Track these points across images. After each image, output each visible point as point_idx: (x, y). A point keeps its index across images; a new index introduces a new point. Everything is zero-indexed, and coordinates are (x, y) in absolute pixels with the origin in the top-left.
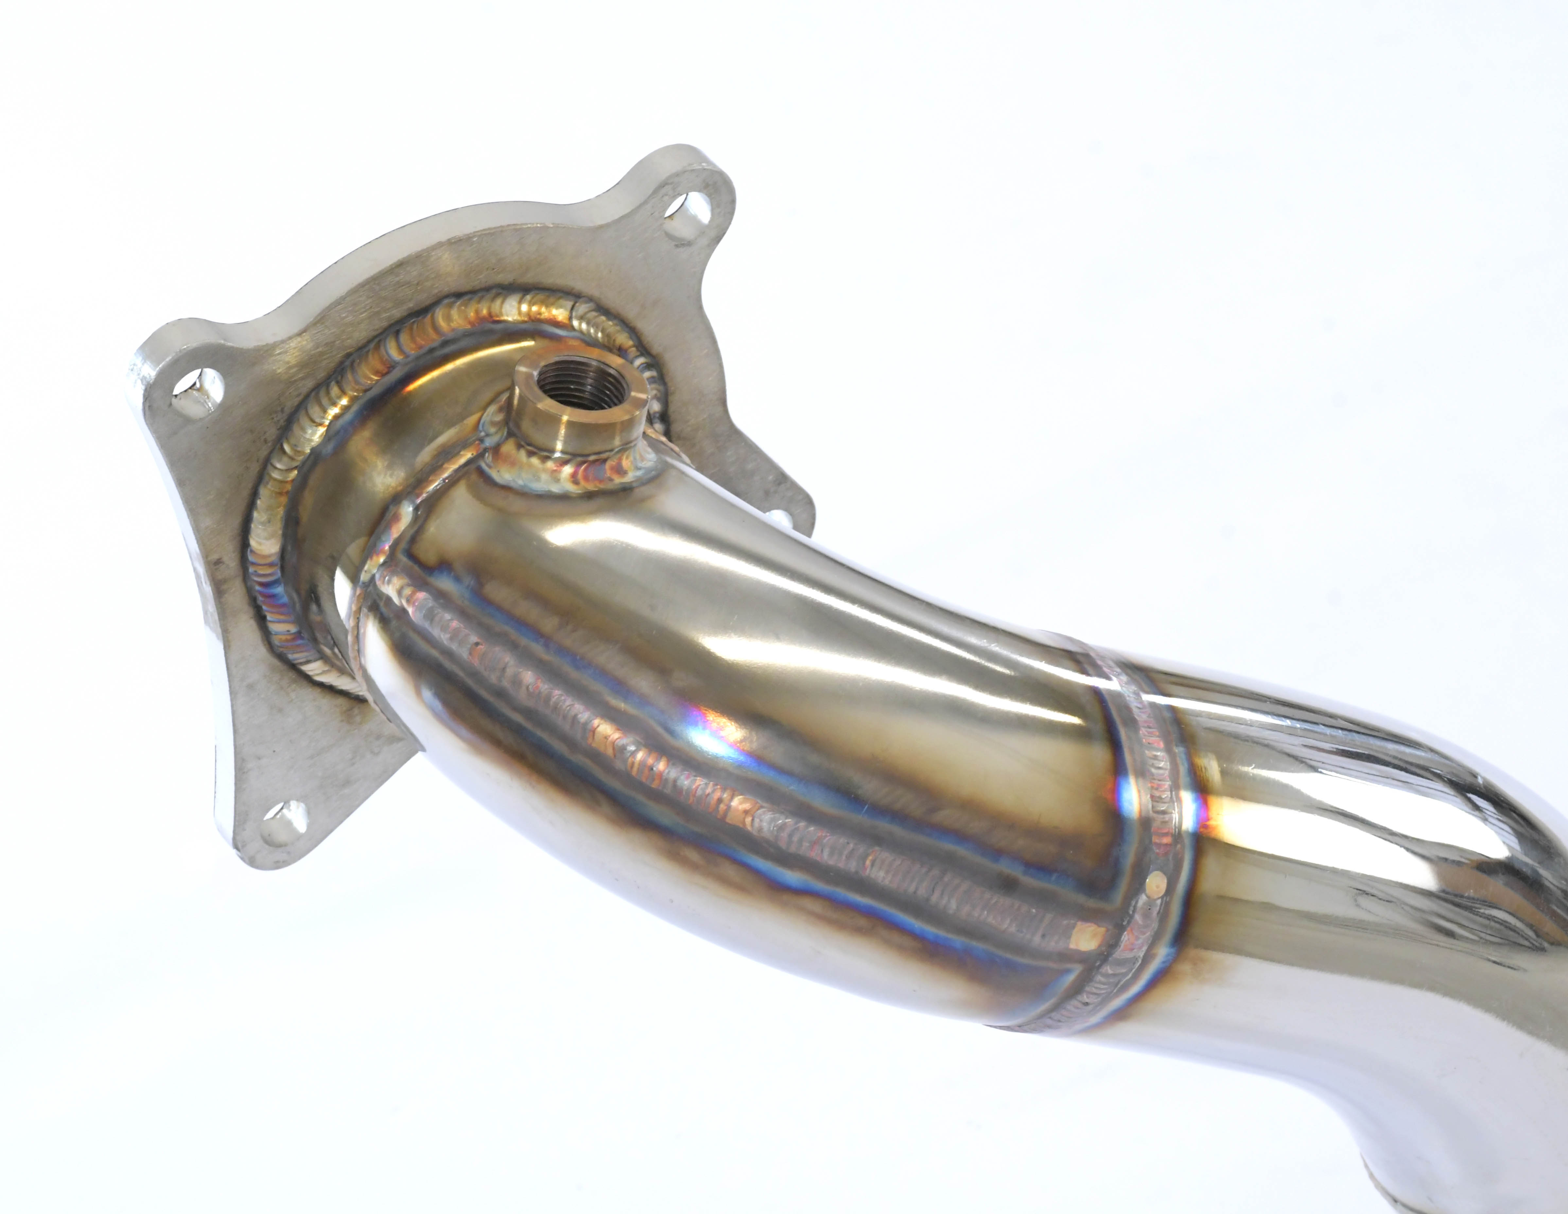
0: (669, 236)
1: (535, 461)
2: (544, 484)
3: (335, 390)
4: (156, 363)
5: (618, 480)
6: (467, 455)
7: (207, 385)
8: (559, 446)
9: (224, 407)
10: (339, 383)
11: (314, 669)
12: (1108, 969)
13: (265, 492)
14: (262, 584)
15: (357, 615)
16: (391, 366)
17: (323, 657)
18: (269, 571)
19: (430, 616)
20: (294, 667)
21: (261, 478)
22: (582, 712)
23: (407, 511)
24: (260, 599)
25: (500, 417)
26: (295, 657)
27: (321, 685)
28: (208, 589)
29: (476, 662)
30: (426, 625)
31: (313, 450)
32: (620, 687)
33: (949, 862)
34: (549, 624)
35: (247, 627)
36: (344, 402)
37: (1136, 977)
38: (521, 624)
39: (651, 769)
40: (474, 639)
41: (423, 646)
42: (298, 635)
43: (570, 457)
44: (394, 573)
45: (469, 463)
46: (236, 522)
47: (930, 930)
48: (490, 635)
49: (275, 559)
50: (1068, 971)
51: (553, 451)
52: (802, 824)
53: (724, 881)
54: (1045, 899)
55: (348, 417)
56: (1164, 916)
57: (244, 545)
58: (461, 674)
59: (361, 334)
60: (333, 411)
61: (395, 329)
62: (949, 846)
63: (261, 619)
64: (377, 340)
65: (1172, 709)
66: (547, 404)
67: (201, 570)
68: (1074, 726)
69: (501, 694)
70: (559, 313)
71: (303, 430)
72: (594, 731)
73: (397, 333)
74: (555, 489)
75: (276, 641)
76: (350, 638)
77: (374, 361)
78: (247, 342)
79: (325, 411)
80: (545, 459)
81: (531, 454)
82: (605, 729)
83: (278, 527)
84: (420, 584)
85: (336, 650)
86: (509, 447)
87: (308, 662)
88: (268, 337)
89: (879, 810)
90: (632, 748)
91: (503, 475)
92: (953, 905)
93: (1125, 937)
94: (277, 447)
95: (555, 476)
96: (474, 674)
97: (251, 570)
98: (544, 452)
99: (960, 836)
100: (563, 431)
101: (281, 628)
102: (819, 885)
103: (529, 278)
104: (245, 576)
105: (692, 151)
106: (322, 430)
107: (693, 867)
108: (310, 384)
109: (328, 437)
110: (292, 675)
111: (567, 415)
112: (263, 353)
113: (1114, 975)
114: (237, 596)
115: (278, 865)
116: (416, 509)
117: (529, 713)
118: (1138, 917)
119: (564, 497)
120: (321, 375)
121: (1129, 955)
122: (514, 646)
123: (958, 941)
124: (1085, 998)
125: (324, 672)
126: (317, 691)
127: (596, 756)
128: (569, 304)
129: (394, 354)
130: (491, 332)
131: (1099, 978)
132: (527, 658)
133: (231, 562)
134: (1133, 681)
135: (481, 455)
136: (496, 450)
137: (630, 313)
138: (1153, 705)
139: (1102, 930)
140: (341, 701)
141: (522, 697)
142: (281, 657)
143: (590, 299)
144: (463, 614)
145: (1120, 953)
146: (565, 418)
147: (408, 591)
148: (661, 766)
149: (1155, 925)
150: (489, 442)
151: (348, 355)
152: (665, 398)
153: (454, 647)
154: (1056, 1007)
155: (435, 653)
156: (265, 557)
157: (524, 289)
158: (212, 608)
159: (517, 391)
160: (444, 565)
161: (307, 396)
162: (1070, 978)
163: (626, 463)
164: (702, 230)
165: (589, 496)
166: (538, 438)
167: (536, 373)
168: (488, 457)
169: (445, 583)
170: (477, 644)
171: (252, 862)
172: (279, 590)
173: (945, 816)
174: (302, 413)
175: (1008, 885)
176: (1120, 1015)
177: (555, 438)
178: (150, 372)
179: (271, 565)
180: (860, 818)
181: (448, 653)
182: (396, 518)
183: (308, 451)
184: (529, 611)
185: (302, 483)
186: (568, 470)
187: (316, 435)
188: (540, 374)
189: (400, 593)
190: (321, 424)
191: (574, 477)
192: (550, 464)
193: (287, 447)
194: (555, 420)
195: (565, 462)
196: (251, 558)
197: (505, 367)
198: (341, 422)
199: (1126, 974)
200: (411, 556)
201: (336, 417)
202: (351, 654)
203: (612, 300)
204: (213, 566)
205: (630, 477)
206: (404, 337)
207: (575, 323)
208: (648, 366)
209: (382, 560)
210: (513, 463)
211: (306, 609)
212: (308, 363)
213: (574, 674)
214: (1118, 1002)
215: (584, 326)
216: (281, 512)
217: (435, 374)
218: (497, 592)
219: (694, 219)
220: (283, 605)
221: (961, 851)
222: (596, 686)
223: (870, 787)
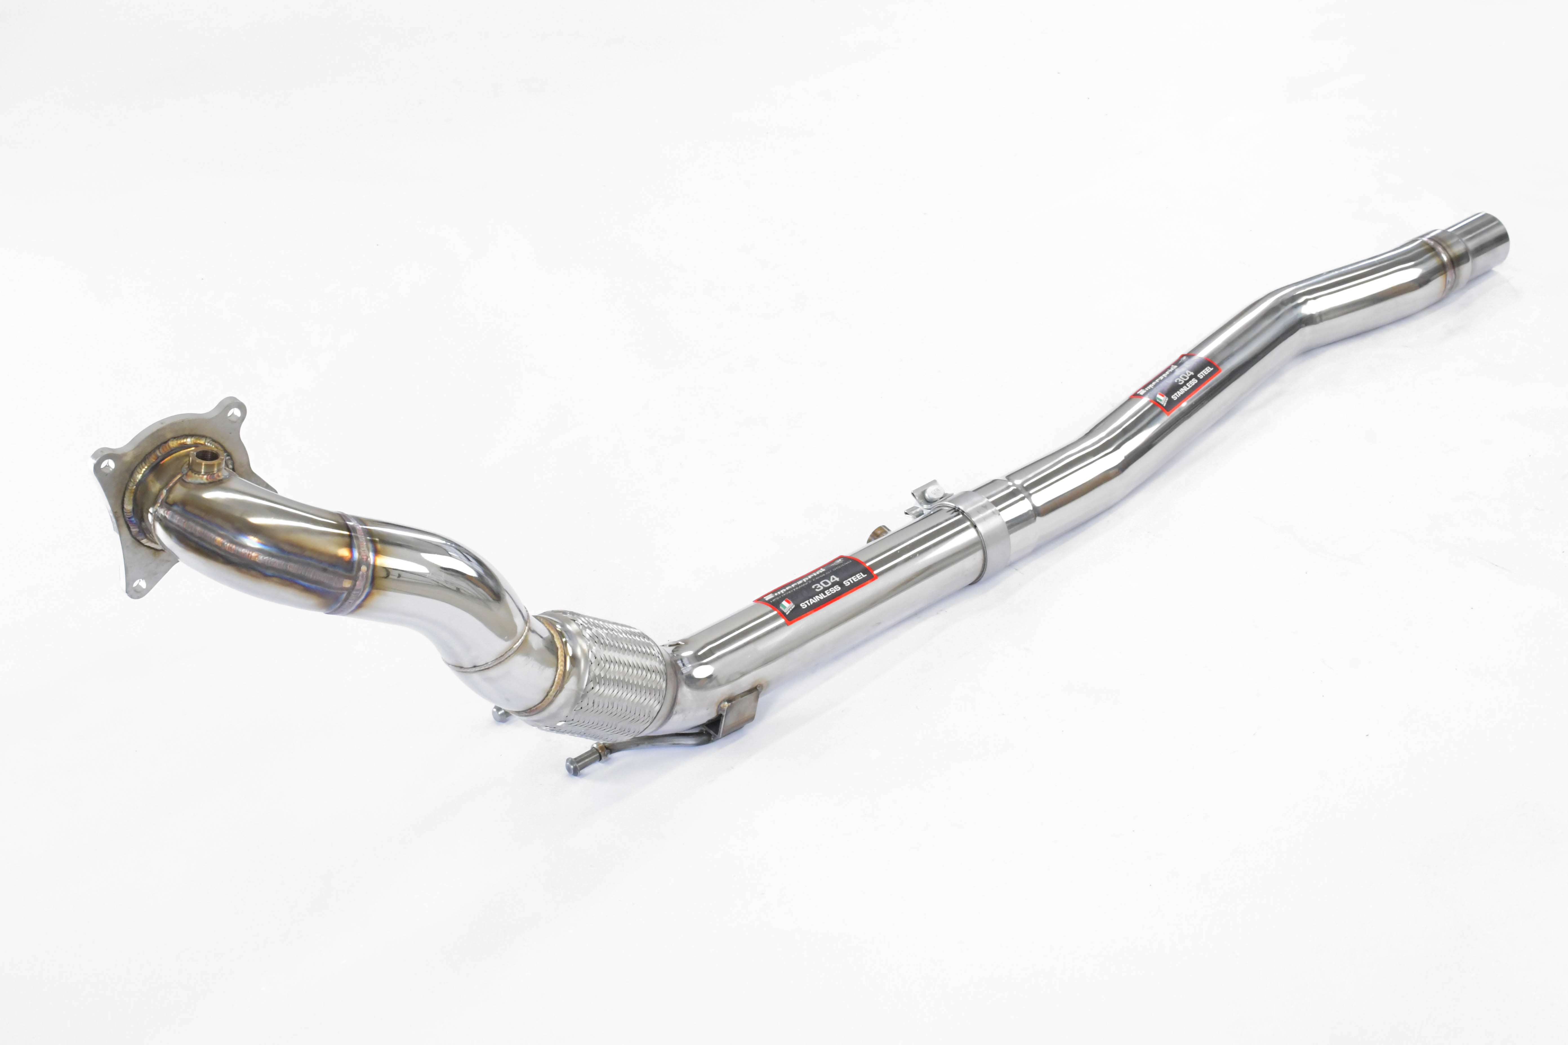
0: (230, 420)
1: (197, 475)
2: (199, 481)
3: (144, 464)
4: (95, 460)
5: (218, 478)
6: (179, 476)
7: (110, 465)
8: (203, 471)
9: (114, 470)
10: (145, 463)
11: (144, 541)
12: (354, 592)
13: (127, 494)
14: (129, 518)
15: (154, 521)
16: (158, 457)
17: (146, 537)
18: (130, 514)
19: (172, 517)
20: (139, 541)
21: (126, 489)
22: (213, 535)
23: (165, 492)
24: (128, 522)
25: (187, 466)
26: (138, 538)
27: (146, 546)
28: (114, 520)
29: (185, 527)
30: (171, 519)
31: (139, 481)
32: (222, 528)
33: (309, 565)
34: (203, 514)
35: (125, 530)
36: (146, 467)
37: (362, 595)
38: (195, 515)
39: (231, 548)
40: (184, 521)
41: (171, 525)
42: (139, 532)
43: (206, 473)
44: (162, 508)
45: (180, 478)
46: (120, 501)
47: (306, 584)
48: (188, 519)
49: (131, 510)
50: (343, 593)
51: (201, 472)
52: (270, 558)
53: (253, 576)
54: (335, 573)
55: (148, 471)
56: (367, 576)
57: (123, 508)
58: (181, 530)
59: (149, 449)
60: (144, 470)
61: (158, 447)
62: (309, 561)
63: (129, 528)
64: (154, 451)
65: (368, 529)
66: (199, 461)
67: (112, 515)
68: (334, 524)
69: (192, 534)
70: (202, 442)
71: (136, 475)
72: (216, 540)
73: (159, 449)
74: (202, 482)
75: (133, 533)
76: (152, 527)
77: (153, 456)
78: (119, 453)
79: (141, 470)
80: (199, 474)
81: (195, 474)
82: (219, 539)
83: (131, 502)
84: (169, 509)
85: (151, 535)
86: (190, 473)
87: (142, 539)
88: (125, 451)
89: (289, 553)
90: (226, 543)
91: (189, 480)
92: (311, 576)
93: (358, 583)
94: (129, 481)
95: (202, 478)
96: (185, 530)
97: (125, 514)
98: (199, 473)
99: (311, 558)
100: (203, 467)
101: (135, 530)
102: (276, 574)
103: (193, 433)
104: (124, 516)
105: (235, 399)
106: (141, 475)
107: (245, 573)
108: (137, 463)
109: (143, 477)
110: (138, 543)
111: (204, 463)
112: (124, 455)
113: (356, 594)
114: (122, 521)
115: (139, 598)
116: (167, 491)
117: (199, 538)
118: (360, 578)
119: (204, 484)
120: (140, 460)
121: (359, 588)
122: (194, 521)
123: (313, 586)
124: (350, 601)
125: (147, 542)
126: (145, 548)
127: (216, 546)
128: (205, 439)
129: (159, 454)
130: (185, 447)
131: (353, 595)
132: (197, 524)
133: (120, 512)
134: (358, 522)
135: (183, 476)
136: (186, 474)
137: (221, 441)
138: (363, 528)
139: (351, 581)
140: (153, 551)
141: (197, 534)
142: (135, 539)
143: (210, 438)
144: (181, 515)
145: (357, 587)
146: (203, 464)
147: (166, 512)
148: (234, 547)
149: (365, 580)
150: (185, 473)
151: (147, 455)
152: (233, 464)
153: (179, 524)
154: (342, 605)
155: (174, 526)
156: (129, 510)
157: (191, 436)
158: (115, 525)
159: (191, 458)
160: (175, 504)
161: (136, 466)
162: (344, 595)
163: (220, 474)
164: (239, 418)
165: (210, 483)
166: (197, 469)
167: (195, 453)
168: (185, 476)
169: (175, 508)
170: (185, 522)
171: (132, 597)
172: (133, 519)
173: (307, 553)
174: (135, 471)
175: (325, 570)
176: (360, 606)
177: (201, 468)
178: (94, 461)
179: (130, 512)
180: (285, 556)
181: (178, 526)
182: (162, 494)
183: (138, 481)
184: (196, 511)
185: (136, 490)
186: (205, 477)
187: (139, 476)
188: (197, 454)
189: (164, 512)
190: (141, 473)
191: (207, 479)
192: (201, 476)
193: (132, 480)
194: (201, 464)
195: (204, 475)
196: (125, 511)
197: (188, 455)
198: (146, 472)
199: (359, 594)
200: (166, 503)
201: (144, 471)
202: (153, 531)
203: (216, 437)
204: (115, 514)
205: (221, 478)
206: (161, 450)
207: (206, 443)
208: (228, 456)
209: (159, 505)
210: (191, 477)
211: (141, 524)
212: (136, 457)
213: (209, 526)
214: (358, 602)
215: (209, 444)
216: (132, 498)
217: (169, 458)
218: (188, 508)
219: (236, 416)
220: (135, 524)
221: (313, 562)
222: (215, 528)
223: (287, 548)
